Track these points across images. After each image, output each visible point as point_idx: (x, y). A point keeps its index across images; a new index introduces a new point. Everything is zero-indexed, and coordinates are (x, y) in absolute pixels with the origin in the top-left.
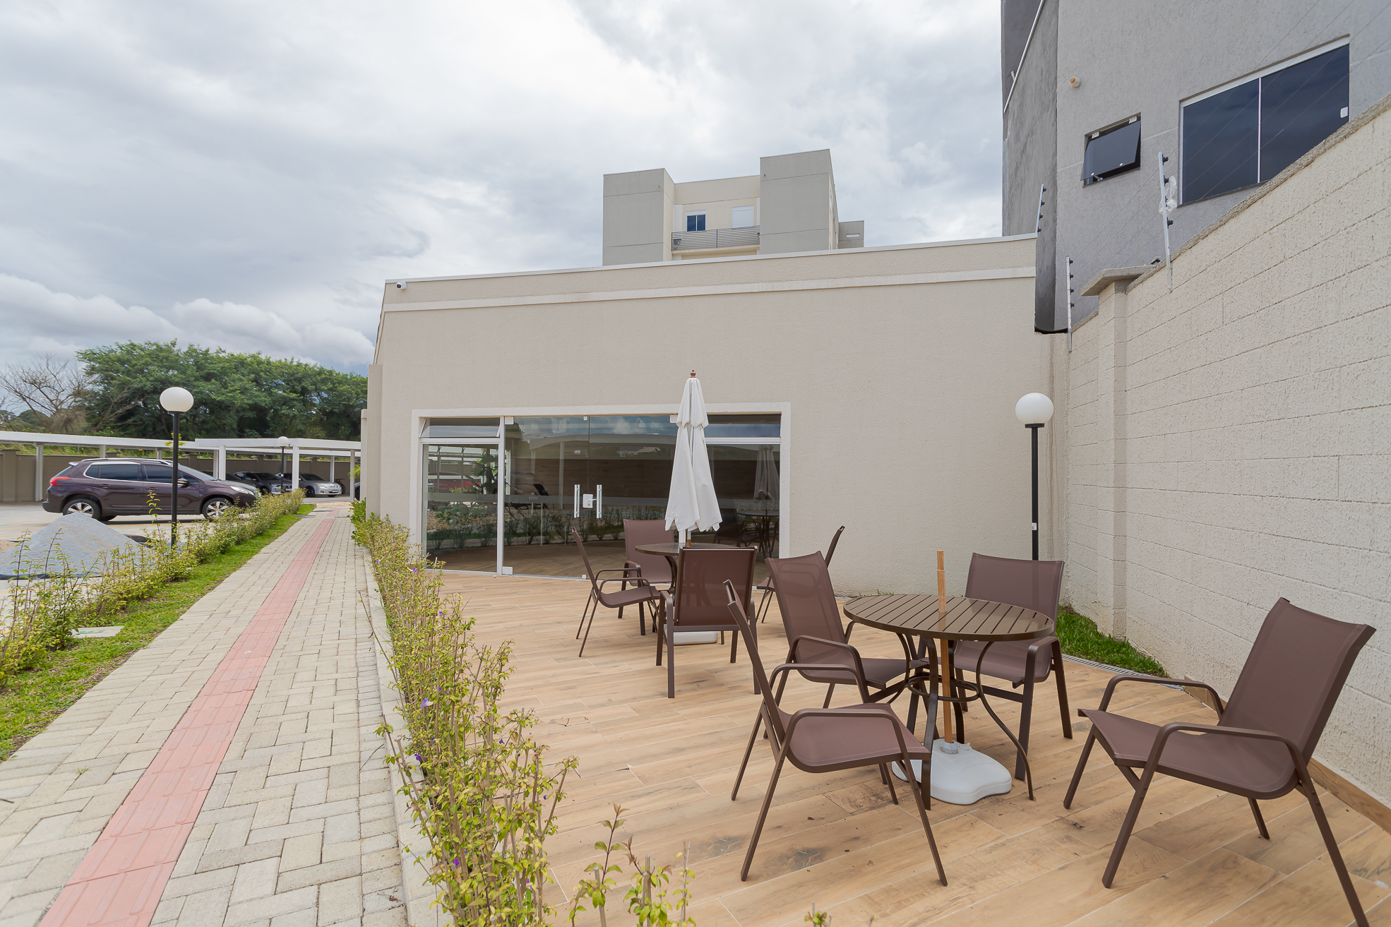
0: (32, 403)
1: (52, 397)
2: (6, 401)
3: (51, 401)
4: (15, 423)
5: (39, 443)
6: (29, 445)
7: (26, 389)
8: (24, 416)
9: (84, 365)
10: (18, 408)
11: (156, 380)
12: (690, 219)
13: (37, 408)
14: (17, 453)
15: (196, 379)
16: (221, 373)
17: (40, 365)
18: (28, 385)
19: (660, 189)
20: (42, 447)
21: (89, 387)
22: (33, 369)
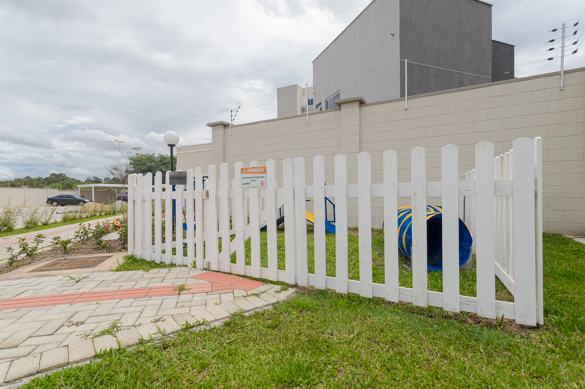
0: (115, 175)
1: (120, 173)
2: (108, 175)
3: (120, 174)
4: (110, 182)
5: (116, 187)
6: (114, 188)
7: (113, 171)
8: (113, 179)
9: (129, 162)
10: (112, 177)
11: (148, 167)
12: (309, 100)
13: (116, 176)
14: (111, 190)
15: (160, 165)
16: (167, 163)
17: (116, 163)
18: (114, 170)
19: (296, 92)
20: (117, 188)
21: (130, 169)
22: (115, 165)
